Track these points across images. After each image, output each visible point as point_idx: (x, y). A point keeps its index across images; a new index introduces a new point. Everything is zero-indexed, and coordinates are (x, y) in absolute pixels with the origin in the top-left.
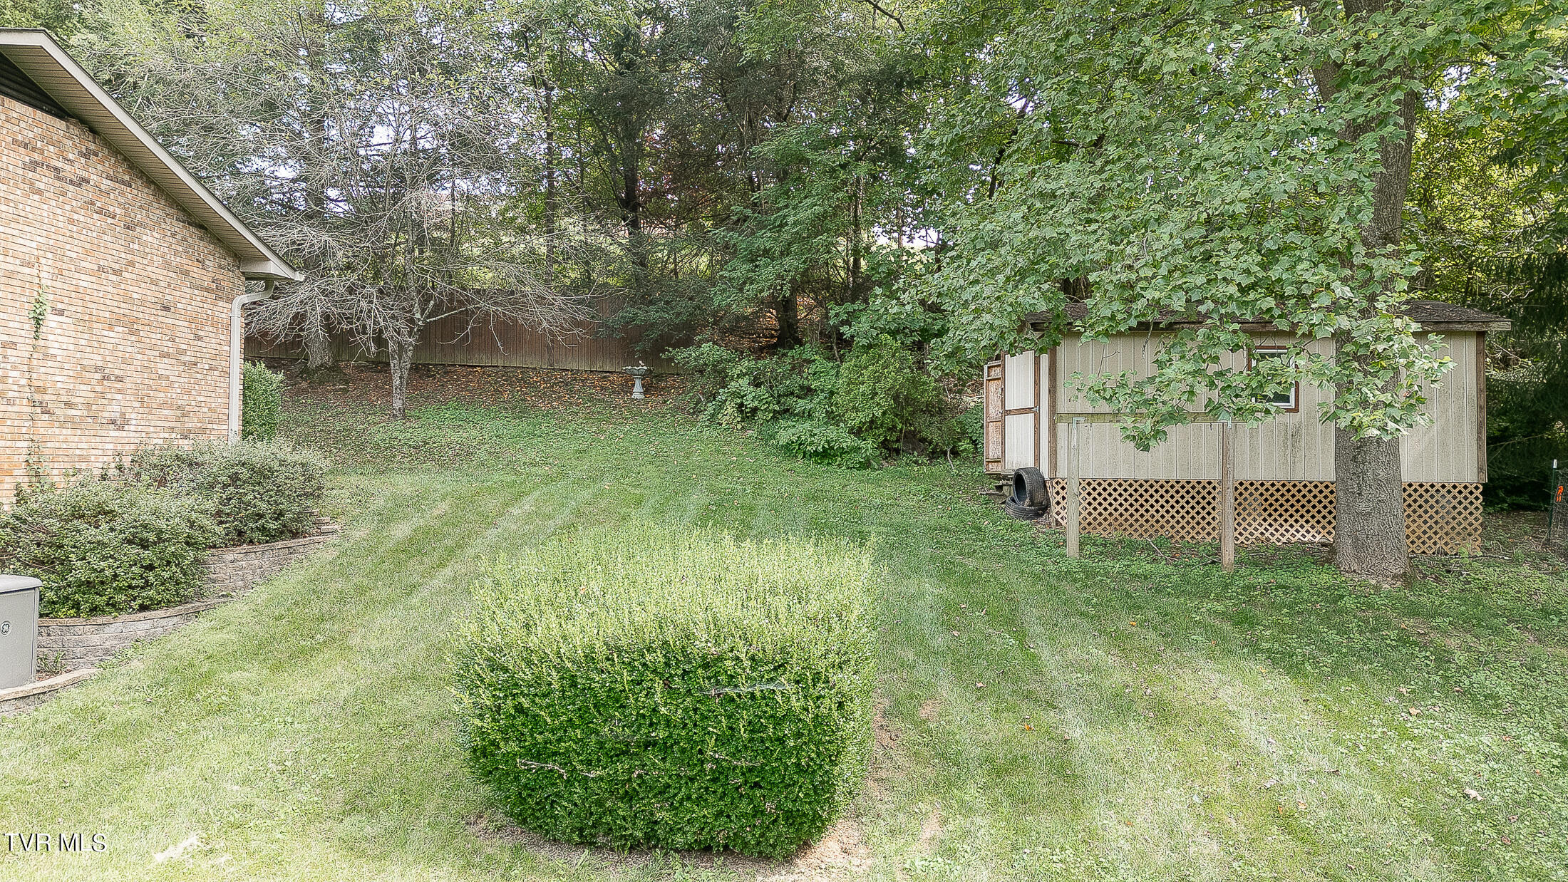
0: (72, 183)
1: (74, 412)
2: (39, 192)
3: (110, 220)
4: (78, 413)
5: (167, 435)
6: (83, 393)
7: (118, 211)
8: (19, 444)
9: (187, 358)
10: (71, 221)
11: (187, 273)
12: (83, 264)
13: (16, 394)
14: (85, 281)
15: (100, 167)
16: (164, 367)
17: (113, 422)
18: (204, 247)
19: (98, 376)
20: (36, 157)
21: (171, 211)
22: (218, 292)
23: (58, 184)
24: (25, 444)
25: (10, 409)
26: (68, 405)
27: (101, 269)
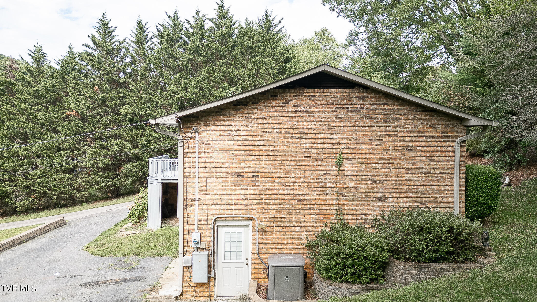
0: (355, 111)
1: (358, 196)
2: (340, 118)
3: (375, 121)
4: (361, 196)
5: (411, 204)
6: (362, 188)
7: (380, 116)
8: (332, 208)
9: (424, 170)
10: (355, 125)
11: (423, 133)
12: (361, 140)
13: (330, 191)
14: (362, 146)
15: (370, 101)
16: (408, 175)
17: (379, 199)
18: (434, 120)
19: (370, 182)
20: (338, 106)
21: (411, 109)
22: (446, 137)
23: (348, 113)
24: (335, 208)
25: (328, 196)
26: (355, 193)
27: (370, 140)
